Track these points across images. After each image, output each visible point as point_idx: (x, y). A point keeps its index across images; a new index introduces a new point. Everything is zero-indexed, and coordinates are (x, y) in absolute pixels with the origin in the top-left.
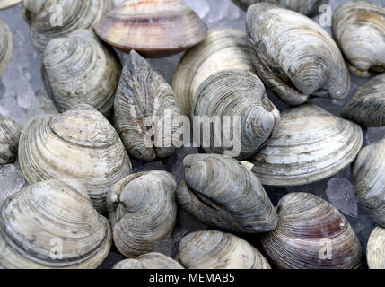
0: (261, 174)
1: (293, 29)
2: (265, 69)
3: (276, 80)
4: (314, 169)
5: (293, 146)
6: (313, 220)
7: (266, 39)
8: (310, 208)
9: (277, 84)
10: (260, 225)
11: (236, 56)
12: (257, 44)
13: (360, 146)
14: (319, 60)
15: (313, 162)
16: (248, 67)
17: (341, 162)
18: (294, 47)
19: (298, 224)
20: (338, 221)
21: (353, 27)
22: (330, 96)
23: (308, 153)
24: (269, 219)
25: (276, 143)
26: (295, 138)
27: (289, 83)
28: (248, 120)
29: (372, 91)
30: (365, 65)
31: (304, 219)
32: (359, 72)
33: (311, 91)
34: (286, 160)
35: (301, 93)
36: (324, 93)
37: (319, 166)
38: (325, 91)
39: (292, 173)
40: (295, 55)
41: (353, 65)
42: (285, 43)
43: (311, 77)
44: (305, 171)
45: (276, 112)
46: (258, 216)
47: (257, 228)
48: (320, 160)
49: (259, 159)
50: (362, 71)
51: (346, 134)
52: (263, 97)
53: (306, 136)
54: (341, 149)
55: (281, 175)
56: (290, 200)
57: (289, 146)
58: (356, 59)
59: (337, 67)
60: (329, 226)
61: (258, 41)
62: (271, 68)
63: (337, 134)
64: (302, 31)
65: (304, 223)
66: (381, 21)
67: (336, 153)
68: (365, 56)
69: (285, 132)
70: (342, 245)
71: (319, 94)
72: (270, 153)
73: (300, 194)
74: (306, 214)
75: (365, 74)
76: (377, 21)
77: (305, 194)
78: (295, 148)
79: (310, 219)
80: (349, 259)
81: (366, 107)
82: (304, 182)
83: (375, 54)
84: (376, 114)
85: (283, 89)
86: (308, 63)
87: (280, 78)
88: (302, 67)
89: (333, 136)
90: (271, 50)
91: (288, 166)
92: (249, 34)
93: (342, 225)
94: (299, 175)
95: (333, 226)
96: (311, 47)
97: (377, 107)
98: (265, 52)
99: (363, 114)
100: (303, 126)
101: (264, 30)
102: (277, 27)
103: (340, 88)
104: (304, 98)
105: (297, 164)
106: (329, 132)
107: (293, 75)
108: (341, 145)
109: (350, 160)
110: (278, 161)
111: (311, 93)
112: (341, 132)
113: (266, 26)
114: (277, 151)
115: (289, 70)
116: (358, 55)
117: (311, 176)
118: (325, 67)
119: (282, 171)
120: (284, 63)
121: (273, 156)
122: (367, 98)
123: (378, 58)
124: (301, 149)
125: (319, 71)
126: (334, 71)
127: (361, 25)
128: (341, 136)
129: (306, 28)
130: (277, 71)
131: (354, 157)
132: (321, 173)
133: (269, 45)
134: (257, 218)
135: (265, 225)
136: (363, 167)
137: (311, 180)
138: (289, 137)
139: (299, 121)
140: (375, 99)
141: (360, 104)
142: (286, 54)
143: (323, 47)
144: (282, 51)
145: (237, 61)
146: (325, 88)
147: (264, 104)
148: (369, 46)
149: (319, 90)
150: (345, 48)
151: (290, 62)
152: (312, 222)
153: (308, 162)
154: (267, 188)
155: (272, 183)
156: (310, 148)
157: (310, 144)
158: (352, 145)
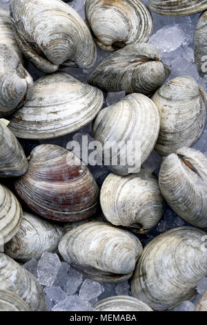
0: (18, 129)
1: (47, 10)
2: (24, 43)
3: (32, 52)
4: (59, 126)
5: (44, 107)
6: (56, 167)
7: (24, 18)
8: (55, 157)
9: (33, 55)
10: (10, 171)
11: (3, 32)
12: (17, 23)
13: (100, 108)
14: (67, 36)
15: (59, 120)
16: (12, 42)
17: (83, 120)
18: (46, 26)
19: (43, 170)
20: (78, 168)
21: (101, 9)
22: (77, 66)
23: (55, 113)
24: (18, 166)
25: (30, 104)
26: (46, 100)
27: (42, 55)
28: (4, 85)
29: (111, 62)
30: (108, 41)
31: (49, 166)
32: (104, 47)
33: (60, 62)
34: (38, 118)
35: (52, 63)
36: (72, 63)
37: (64, 123)
38: (73, 61)
39: (42, 128)
40: (47, 32)
41: (100, 41)
42: (39, 23)
43: (59, 51)
44: (52, 127)
45: (29, 79)
46: (8, 164)
47: (7, 174)
48: (65, 119)
49: (17, 117)
50: (107, 46)
51: (88, 98)
52: (18, 67)
53: (54, 98)
54: (83, 110)
55: (34, 130)
56: (39, 150)
57: (41, 107)
58: (102, 36)
59: (83, 43)
60: (69, 172)
61: (18, 20)
62: (27, 42)
63: (81, 97)
64: (54, 12)
65: (48, 169)
66: (123, 5)
67: (78, 113)
68: (108, 34)
69: (38, 95)
70: (80, 188)
71: (68, 64)
72: (26, 112)
73: (48, 145)
74: (50, 162)
75: (109, 48)
76: (119, 5)
77: (52, 146)
78: (46, 108)
79: (54, 166)
80: (86, 199)
81: (106, 76)
82: (52, 136)
83: (116, 32)
84: (114, 82)
85: (38, 59)
86: (57, 39)
87: (35, 51)
88: (52, 42)
89: (77, 99)
90: (28, 28)
91: (39, 123)
92: (11, 14)
93: (81, 171)
94: (48, 131)
95: (73, 172)
96: (61, 26)
97: (115, 75)
98: (23, 29)
99: (104, 81)
100: (53, 90)
101: (23, 12)
102: (33, 9)
103: (86, 59)
104: (55, 68)
105: (46, 122)
106: (74, 95)
107: (45, 49)
108: (83, 106)
109: (91, 119)
110: (31, 118)
111: (61, 63)
112: (84, 96)
113: (25, 7)
114: (31, 111)
115: (42, 45)
116: (103, 33)
117: (57, 131)
118: (71, 42)
119: (34, 127)
120: (38, 39)
121: (28, 115)
122: (107, 69)
123: (119, 36)
124: (50, 109)
125: (67, 45)
126: (80, 46)
127: (107, 8)
128: (84, 99)
129: (58, 10)
130: (33, 45)
131: (93, 116)
132: (66, 129)
133: (26, 24)
134: (8, 165)
135: (15, 171)
136: (100, 125)
137: (57, 135)
138: (41, 99)
139: (50, 86)
140: (113, 69)
141: (101, 73)
142: (39, 31)
143: (71, 26)
144: (36, 29)
145: (4, 36)
146: (73, 59)
147: (18, 72)
148: (112, 25)
149: (68, 61)
150: (93, 27)
151: (43, 38)
152: (55, 169)
153: (55, 120)
154: (21, 141)
155: (26, 136)
156: (57, 109)
157: (57, 105)
158: (92, 107)
